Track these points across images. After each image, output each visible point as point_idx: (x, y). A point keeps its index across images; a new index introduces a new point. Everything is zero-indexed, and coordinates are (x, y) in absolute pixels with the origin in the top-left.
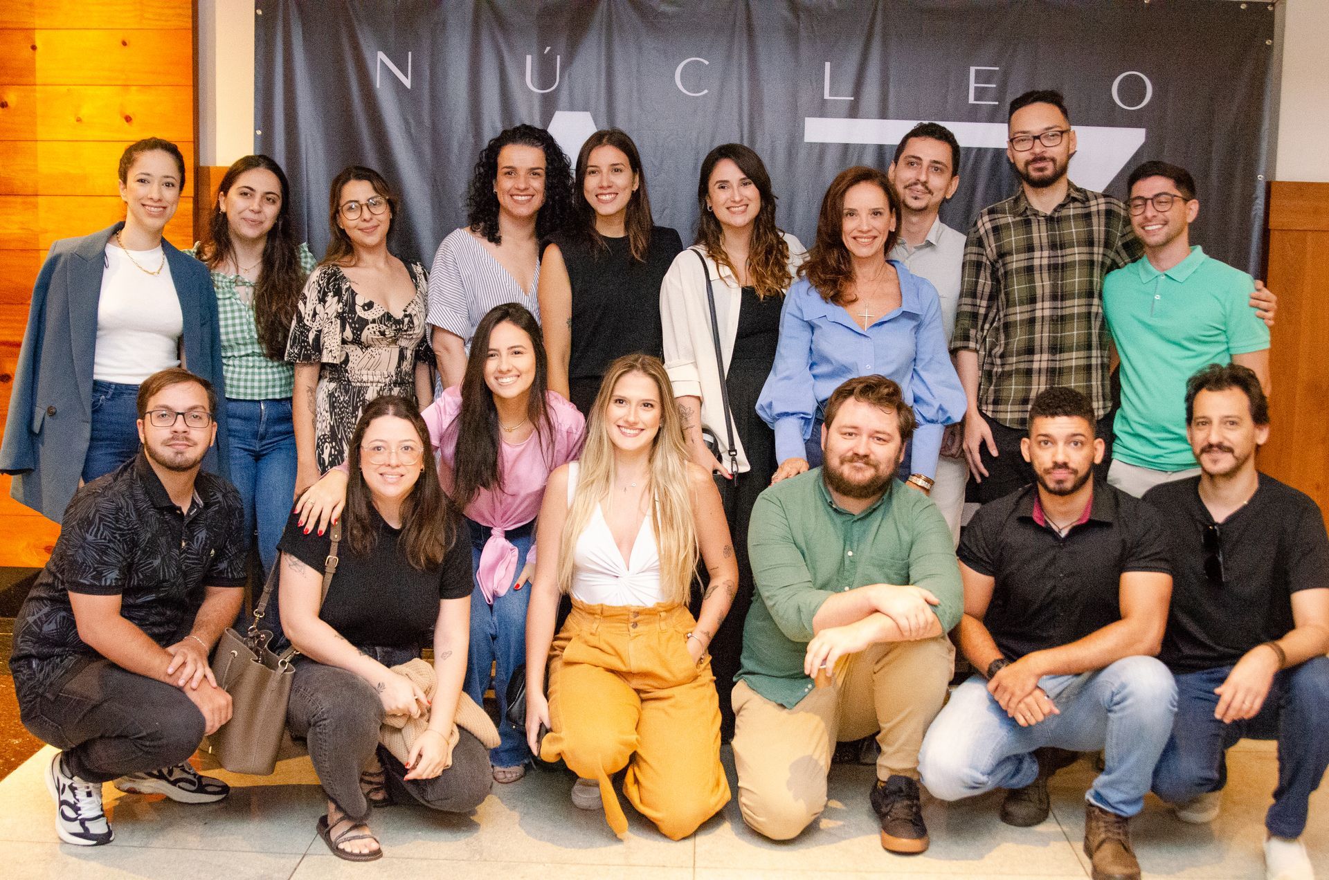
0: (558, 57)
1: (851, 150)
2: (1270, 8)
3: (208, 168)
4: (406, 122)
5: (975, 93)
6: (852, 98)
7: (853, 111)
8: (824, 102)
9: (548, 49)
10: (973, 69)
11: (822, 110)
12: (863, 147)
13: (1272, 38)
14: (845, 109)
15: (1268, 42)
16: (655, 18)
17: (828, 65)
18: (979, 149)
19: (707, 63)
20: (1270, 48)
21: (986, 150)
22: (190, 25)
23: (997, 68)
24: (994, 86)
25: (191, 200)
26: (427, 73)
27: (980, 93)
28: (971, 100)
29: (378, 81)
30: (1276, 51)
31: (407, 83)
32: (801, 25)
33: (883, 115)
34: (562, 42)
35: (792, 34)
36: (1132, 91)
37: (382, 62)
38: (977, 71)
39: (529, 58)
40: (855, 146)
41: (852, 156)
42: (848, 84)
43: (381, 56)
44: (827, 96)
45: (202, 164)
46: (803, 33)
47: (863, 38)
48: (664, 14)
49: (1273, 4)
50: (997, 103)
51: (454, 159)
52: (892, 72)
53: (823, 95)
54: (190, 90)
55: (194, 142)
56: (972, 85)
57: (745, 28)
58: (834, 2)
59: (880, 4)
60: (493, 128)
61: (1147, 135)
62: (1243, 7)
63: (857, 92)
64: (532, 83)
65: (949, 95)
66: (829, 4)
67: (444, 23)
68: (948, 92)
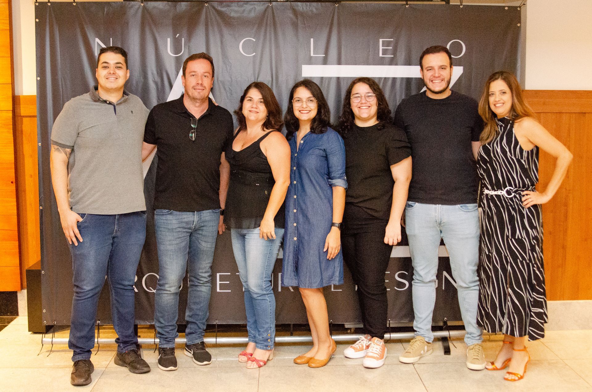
0: (183, 39)
1: (324, 80)
2: (519, 9)
3: (19, 96)
5: (382, 51)
6: (324, 55)
7: (325, 62)
8: (311, 57)
9: (178, 35)
10: (381, 40)
11: (310, 61)
12: (330, 79)
13: (520, 23)
14: (321, 60)
15: (519, 25)
16: (229, 19)
17: (312, 40)
18: (385, 78)
19: (254, 40)
20: (519, 27)
21: (389, 78)
22: (8, 28)
23: (392, 40)
24: (391, 48)
25: (11, 112)
27: (385, 52)
28: (381, 55)
30: (522, 28)
32: (299, 21)
33: (339, 63)
34: (185, 32)
35: (295, 26)
36: (456, 49)
37: (98, 43)
38: (383, 41)
39: (169, 40)
40: (326, 78)
41: (325, 83)
42: (322, 49)
43: (97, 40)
44: (312, 55)
45: (16, 94)
46: (300, 25)
47: (328, 29)
48: (233, 18)
49: (520, 7)
50: (393, 56)
51: (134, 89)
52: (343, 43)
53: (310, 54)
54: (9, 59)
55: (12, 84)
56: (381, 48)
57: (272, 23)
58: (314, 10)
59: (336, 10)
60: (152, 74)
61: (464, 69)
62: (506, 8)
63: (326, 52)
64: (171, 51)
65: (370, 53)
66: (312, 11)
67: (127, 23)
68: (369, 51)
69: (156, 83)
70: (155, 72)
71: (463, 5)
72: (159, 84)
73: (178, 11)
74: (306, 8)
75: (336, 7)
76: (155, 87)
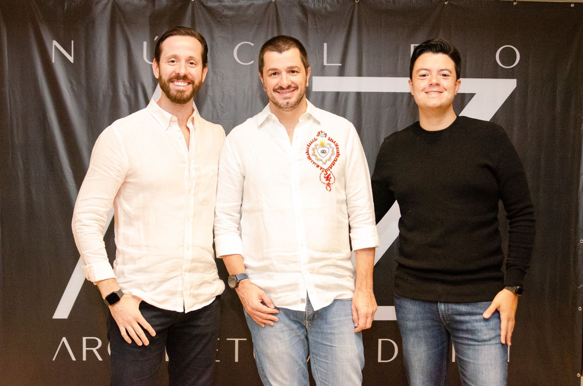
1: (340, 96)
4: (71, 83)
6: (341, 65)
7: (342, 72)
8: (323, 67)
10: (413, 45)
11: (322, 72)
12: (347, 94)
14: (336, 71)
16: (221, 18)
17: (325, 45)
19: (253, 45)
26: (83, 53)
29: (54, 58)
31: (71, 59)
32: (309, 21)
33: (360, 74)
36: (508, 56)
37: (56, 47)
39: (145, 43)
40: (344, 93)
41: (341, 99)
42: (338, 56)
43: (55, 43)
44: (325, 63)
46: (310, 26)
47: (346, 29)
48: (226, 17)
51: (100, 105)
52: (365, 48)
53: (323, 62)
57: (275, 22)
58: (328, 7)
59: (356, 6)
60: (124, 86)
61: (518, 83)
62: (572, 5)
63: (344, 60)
64: (147, 59)
65: (399, 61)
66: (326, 8)
67: (93, 22)
68: (398, 59)
69: (128, 97)
70: (127, 84)
71: (517, 1)
72: (133, 98)
73: (157, 7)
74: (319, 5)
75: (356, 4)
76: (127, 103)
